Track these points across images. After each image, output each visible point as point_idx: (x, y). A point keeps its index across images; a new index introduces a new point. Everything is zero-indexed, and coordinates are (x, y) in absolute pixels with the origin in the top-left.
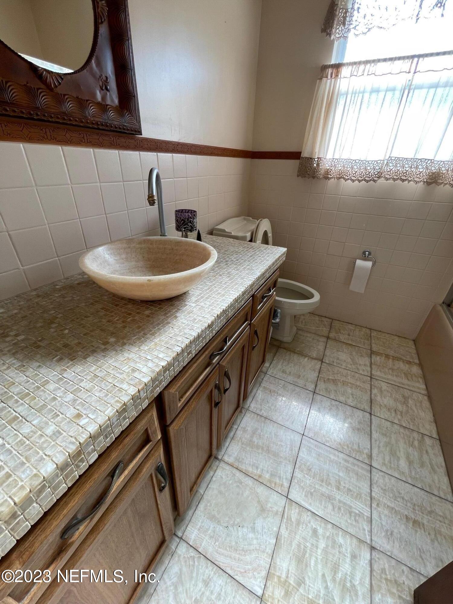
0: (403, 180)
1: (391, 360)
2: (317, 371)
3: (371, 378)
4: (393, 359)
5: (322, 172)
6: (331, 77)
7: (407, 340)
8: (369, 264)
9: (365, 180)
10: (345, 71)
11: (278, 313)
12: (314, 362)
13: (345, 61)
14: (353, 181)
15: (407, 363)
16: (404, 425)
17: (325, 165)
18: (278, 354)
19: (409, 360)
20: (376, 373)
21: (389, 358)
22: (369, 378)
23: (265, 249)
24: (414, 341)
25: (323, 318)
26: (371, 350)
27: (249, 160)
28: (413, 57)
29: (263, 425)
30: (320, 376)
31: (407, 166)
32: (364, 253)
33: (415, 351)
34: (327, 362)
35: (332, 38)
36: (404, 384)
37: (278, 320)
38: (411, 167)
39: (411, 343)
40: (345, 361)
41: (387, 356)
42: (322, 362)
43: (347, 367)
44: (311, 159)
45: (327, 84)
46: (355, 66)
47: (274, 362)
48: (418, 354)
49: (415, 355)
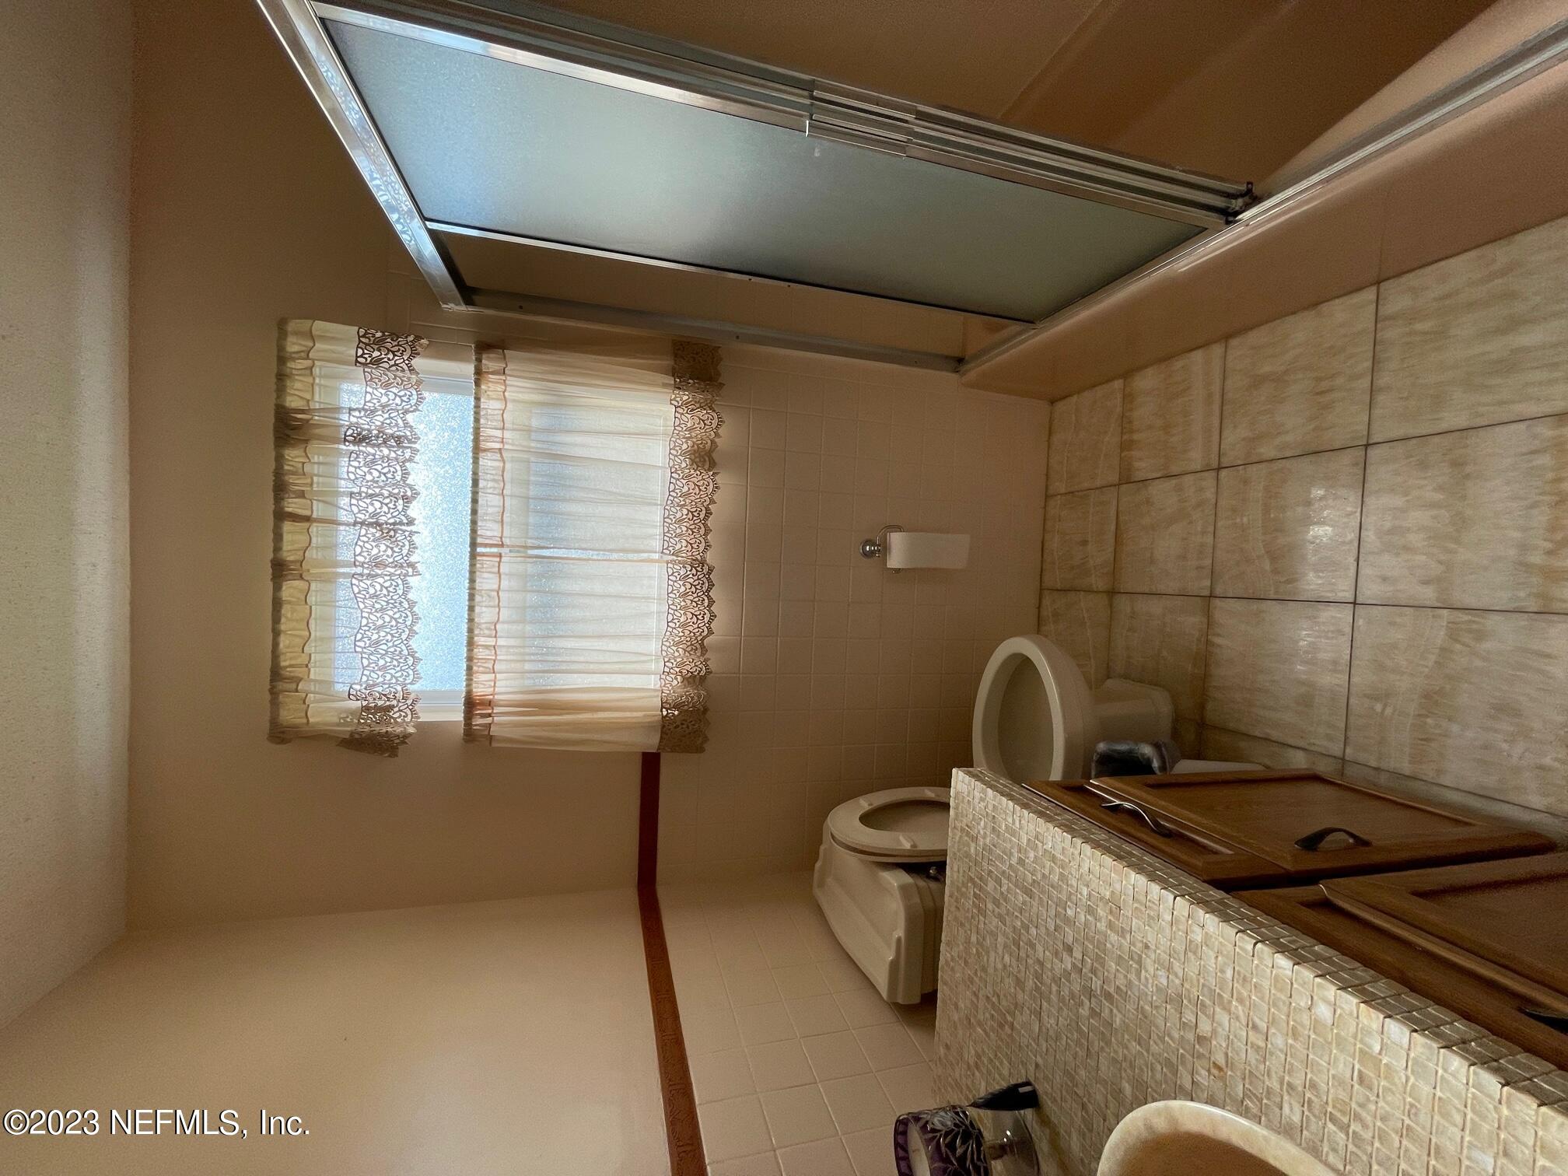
0: (708, 513)
1: (1135, 437)
2: (1255, 606)
3: (1219, 469)
4: (1132, 432)
5: (692, 691)
6: (489, 715)
7: (1056, 415)
8: (897, 540)
9: (708, 591)
10: (483, 687)
12: (1219, 616)
13: (462, 687)
14: (713, 616)
15: (1131, 402)
16: (1368, 364)
17: (674, 687)
18: (1232, 725)
19: (1119, 400)
20: (1196, 457)
21: (1132, 441)
22: (1223, 473)
24: (1052, 402)
25: (1044, 613)
26: (1119, 484)
30: (1272, 596)
31: (679, 515)
32: (866, 554)
33: (1086, 394)
34: (1208, 583)
35: (411, 730)
36: (1210, 395)
38: (682, 506)
39: (1060, 406)
40: (1184, 539)
41: (1126, 446)
42: (1211, 596)
43: (1203, 533)
44: (663, 727)
45: (502, 722)
46: (475, 668)
47: (1275, 734)
48: (1094, 386)
49: (1100, 391)
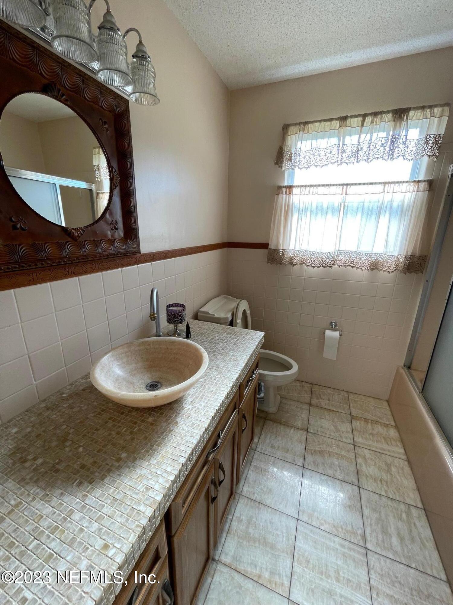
0: (352, 267)
1: (369, 424)
2: (304, 442)
3: (354, 445)
4: (372, 423)
5: (287, 259)
6: (286, 194)
7: (382, 401)
8: (336, 334)
9: (323, 266)
10: (295, 191)
11: (261, 387)
12: (300, 432)
13: (295, 184)
14: (313, 267)
15: (385, 426)
16: (391, 497)
17: (289, 254)
18: (265, 426)
19: (386, 422)
20: (359, 440)
21: (368, 422)
22: (353, 446)
23: (246, 335)
24: (387, 401)
25: (303, 383)
26: (351, 415)
27: (225, 249)
28: (343, 185)
29: (257, 512)
30: (307, 448)
31: (353, 256)
32: (331, 323)
33: (390, 413)
34: (312, 431)
35: (283, 169)
36: (385, 450)
37: (262, 395)
38: (356, 258)
39: (385, 404)
40: (328, 429)
41: (366, 420)
42: (308, 432)
43: (330, 435)
44: (277, 250)
45: (283, 198)
46: (302, 188)
47: (262, 436)
48: (393, 416)
49: (390, 417)
